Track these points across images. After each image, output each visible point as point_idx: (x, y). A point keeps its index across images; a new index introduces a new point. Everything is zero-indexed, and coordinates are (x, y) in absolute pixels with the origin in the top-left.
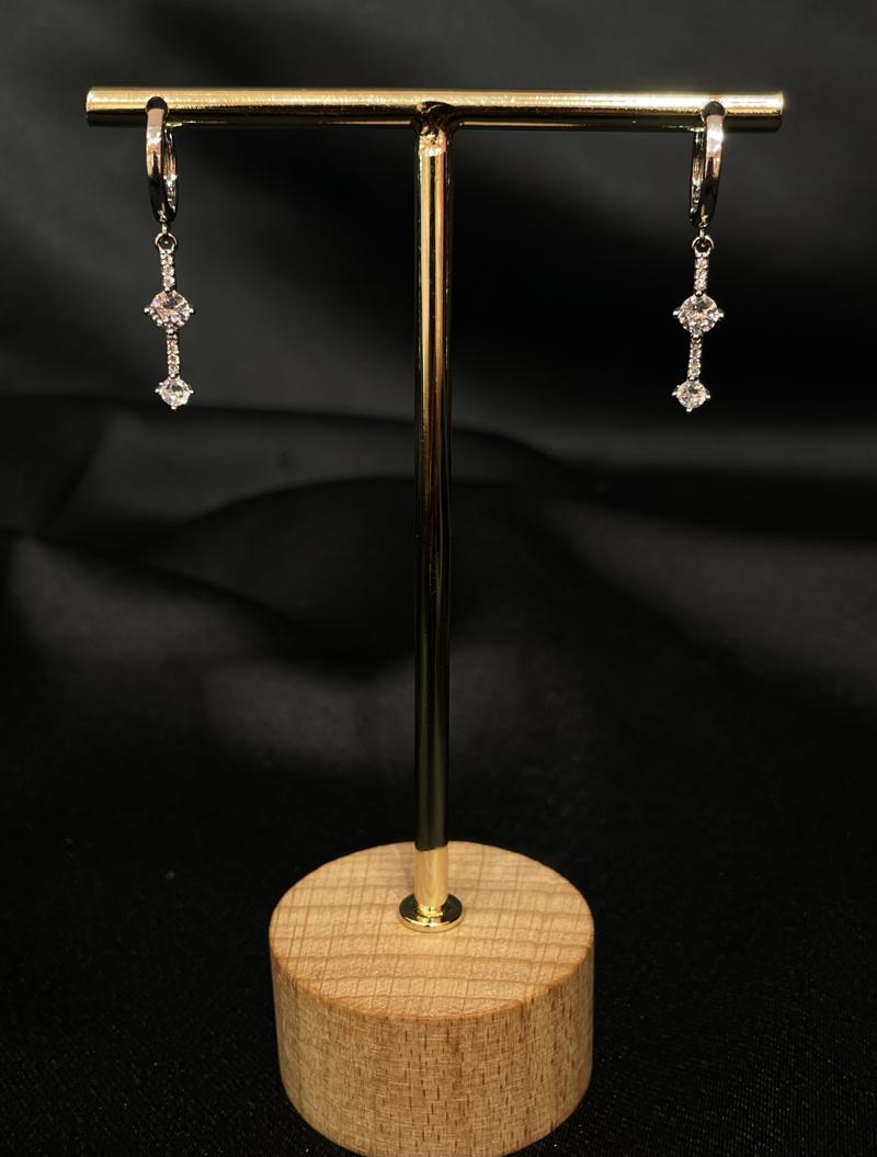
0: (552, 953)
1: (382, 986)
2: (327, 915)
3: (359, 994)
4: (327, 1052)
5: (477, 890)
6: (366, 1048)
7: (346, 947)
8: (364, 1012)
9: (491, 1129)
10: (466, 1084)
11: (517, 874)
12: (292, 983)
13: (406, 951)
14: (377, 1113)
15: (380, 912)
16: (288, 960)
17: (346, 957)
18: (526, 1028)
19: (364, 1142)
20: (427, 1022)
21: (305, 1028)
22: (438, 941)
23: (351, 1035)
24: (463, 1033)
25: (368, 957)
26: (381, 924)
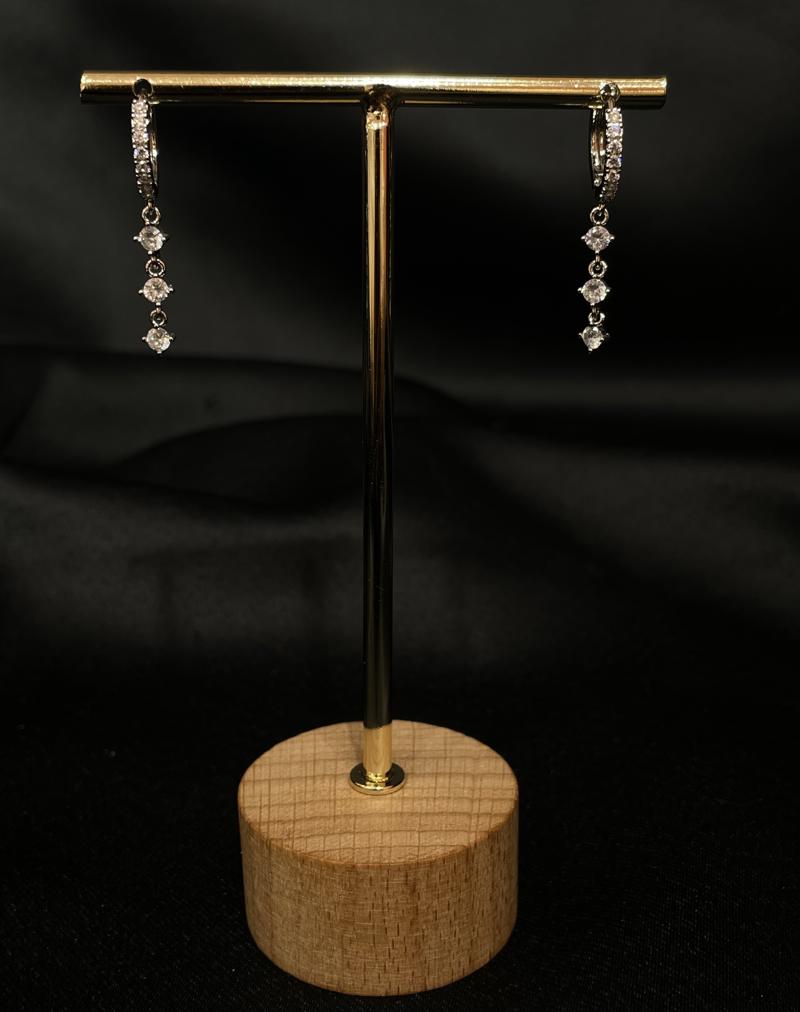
0: (486, 807)
1: (347, 841)
2: (287, 785)
3: (327, 848)
4: (299, 900)
5: (413, 759)
6: (336, 894)
7: (308, 811)
8: (334, 862)
9: (441, 959)
10: (422, 920)
11: (445, 744)
15: (333, 781)
16: (260, 824)
17: (311, 818)
18: (471, 869)
19: (332, 978)
20: (389, 868)
21: (278, 882)
22: (388, 802)
23: (321, 884)
24: (420, 875)
25: (329, 818)
26: (335, 790)
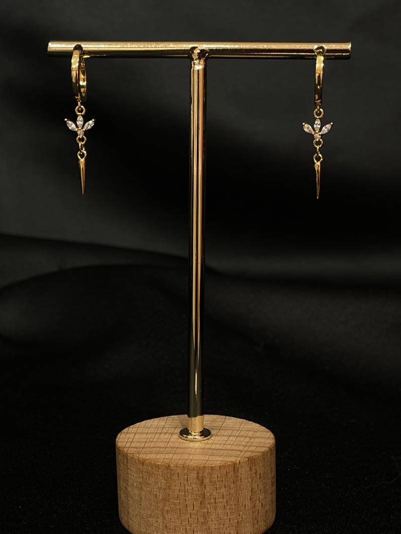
0: (253, 449)
1: (168, 456)
2: (144, 435)
3: (157, 458)
4: (141, 488)
5: (219, 429)
6: (159, 483)
10: (207, 502)
11: (241, 425)
12: (126, 456)
13: (181, 446)
14: (164, 518)
15: (170, 435)
16: (124, 448)
17: (152, 447)
18: (237, 476)
20: (188, 468)
21: (131, 478)
24: (205, 474)
25: (162, 448)
26: (170, 438)
